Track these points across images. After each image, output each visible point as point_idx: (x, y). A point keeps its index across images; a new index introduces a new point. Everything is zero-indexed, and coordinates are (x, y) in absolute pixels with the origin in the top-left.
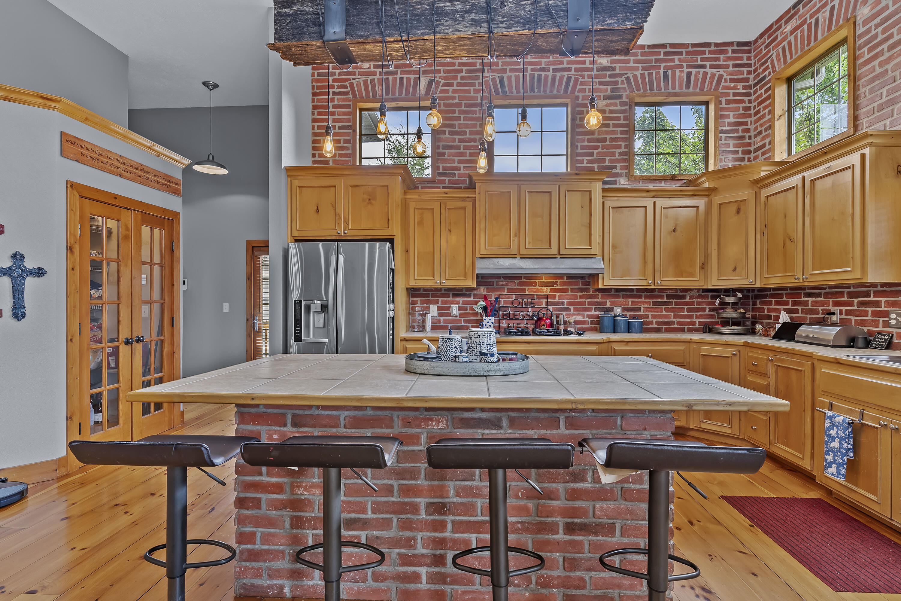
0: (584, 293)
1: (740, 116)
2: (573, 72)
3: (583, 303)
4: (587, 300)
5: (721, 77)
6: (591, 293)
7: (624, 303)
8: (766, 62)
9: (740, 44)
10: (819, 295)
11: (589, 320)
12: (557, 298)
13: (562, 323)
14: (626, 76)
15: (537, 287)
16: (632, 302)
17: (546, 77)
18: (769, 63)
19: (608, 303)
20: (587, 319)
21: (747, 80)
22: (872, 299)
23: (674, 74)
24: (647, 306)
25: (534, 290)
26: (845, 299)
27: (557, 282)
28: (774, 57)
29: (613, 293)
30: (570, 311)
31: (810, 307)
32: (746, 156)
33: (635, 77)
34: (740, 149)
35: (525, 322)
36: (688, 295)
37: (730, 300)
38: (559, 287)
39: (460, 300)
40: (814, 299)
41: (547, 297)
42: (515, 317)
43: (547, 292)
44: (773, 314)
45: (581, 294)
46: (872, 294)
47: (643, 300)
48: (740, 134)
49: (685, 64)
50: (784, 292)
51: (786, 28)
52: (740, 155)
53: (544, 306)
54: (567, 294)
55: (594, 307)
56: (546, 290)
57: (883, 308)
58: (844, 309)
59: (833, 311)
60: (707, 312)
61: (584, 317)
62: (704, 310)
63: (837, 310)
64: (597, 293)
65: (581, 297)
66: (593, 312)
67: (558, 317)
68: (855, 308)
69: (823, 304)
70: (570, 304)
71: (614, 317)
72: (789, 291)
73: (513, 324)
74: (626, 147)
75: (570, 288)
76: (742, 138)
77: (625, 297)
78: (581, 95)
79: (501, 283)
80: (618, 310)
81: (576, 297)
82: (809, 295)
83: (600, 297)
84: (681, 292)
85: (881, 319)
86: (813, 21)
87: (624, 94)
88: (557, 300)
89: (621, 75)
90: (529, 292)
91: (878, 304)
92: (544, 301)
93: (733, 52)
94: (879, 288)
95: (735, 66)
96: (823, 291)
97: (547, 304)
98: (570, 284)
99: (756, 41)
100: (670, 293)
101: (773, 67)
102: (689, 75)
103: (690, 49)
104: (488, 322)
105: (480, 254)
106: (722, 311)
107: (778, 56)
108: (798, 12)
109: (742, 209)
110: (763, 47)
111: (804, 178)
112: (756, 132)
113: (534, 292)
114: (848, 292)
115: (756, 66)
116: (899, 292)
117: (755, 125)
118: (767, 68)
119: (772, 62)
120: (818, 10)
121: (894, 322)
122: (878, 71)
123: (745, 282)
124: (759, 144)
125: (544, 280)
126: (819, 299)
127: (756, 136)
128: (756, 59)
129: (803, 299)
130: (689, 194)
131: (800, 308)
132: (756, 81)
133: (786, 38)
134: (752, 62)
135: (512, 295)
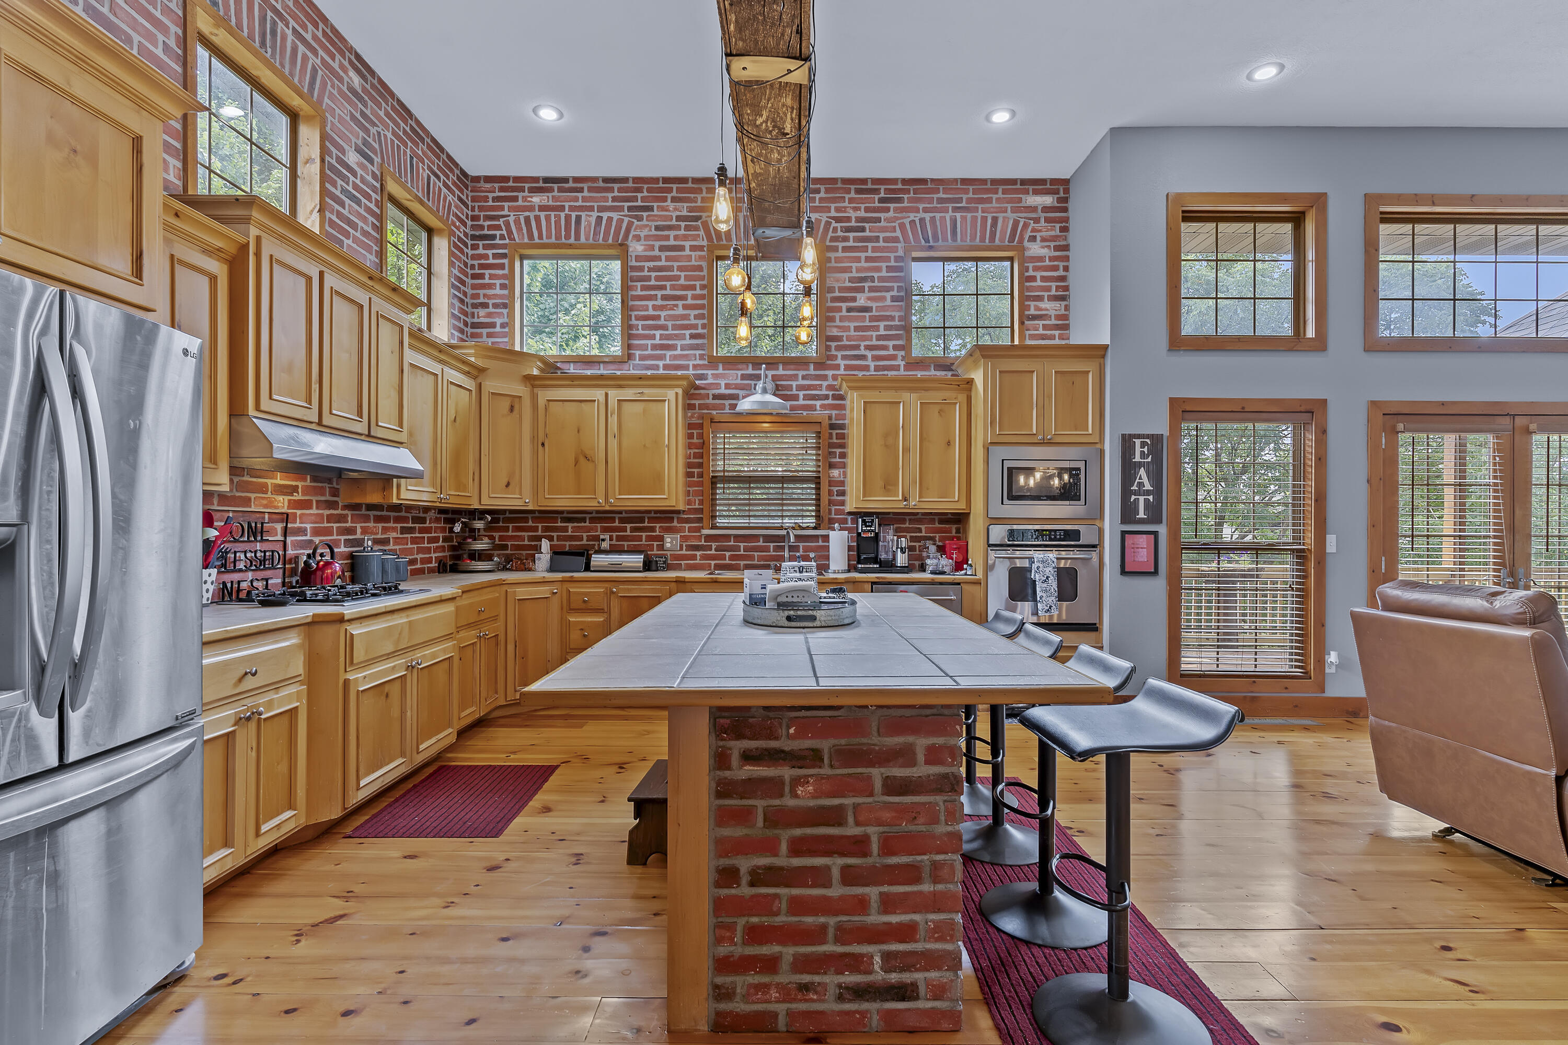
0: (330, 511)
2: (319, 62)
3: (331, 531)
5: (450, 204)
6: (339, 512)
7: (373, 530)
8: (496, 218)
10: (584, 520)
12: (298, 520)
14: (379, 130)
15: (269, 494)
16: (381, 528)
17: (284, 38)
18: (501, 222)
19: (359, 531)
22: (646, 524)
23: (418, 169)
25: (265, 502)
26: (617, 524)
27: (299, 487)
28: (511, 220)
29: (362, 511)
31: (570, 533)
33: (386, 139)
35: (250, 574)
36: (428, 517)
37: (479, 525)
38: (300, 497)
40: (575, 524)
41: (286, 518)
43: (284, 507)
44: (509, 543)
46: (646, 520)
47: (392, 524)
49: (426, 161)
50: (530, 516)
51: (531, 197)
53: (279, 537)
54: (312, 511)
55: (342, 538)
57: (658, 533)
58: (614, 534)
59: (602, 537)
62: (438, 539)
63: (606, 536)
64: (345, 512)
65: (328, 519)
66: (341, 548)
68: (628, 533)
69: (588, 530)
70: (315, 532)
72: (537, 515)
75: (314, 499)
77: (378, 519)
78: (330, 119)
80: (368, 543)
81: (322, 518)
82: (569, 520)
84: (424, 513)
85: (655, 543)
86: (574, 215)
88: (298, 524)
90: (255, 506)
91: (653, 529)
92: (279, 526)
94: (653, 515)
95: (459, 198)
96: (588, 516)
97: (285, 532)
98: (315, 489)
99: (477, 179)
100: (415, 513)
101: (510, 232)
102: (429, 179)
103: (431, 143)
105: (258, 408)
106: (470, 540)
107: (517, 222)
108: (551, 190)
109: (517, 407)
110: (491, 195)
111: (607, 395)
112: (475, 301)
113: (266, 506)
114: (620, 518)
115: (476, 213)
116: (673, 518)
117: (475, 292)
118: (498, 228)
119: (507, 224)
120: (581, 208)
121: (668, 545)
122: (651, 312)
123: (519, 503)
124: (482, 320)
125: (279, 481)
126: (583, 524)
127: (475, 306)
128: (477, 204)
129: (559, 524)
130: (467, 369)
131: (555, 534)
132: (477, 233)
133: (531, 208)
134: (470, 203)
135: (228, 511)
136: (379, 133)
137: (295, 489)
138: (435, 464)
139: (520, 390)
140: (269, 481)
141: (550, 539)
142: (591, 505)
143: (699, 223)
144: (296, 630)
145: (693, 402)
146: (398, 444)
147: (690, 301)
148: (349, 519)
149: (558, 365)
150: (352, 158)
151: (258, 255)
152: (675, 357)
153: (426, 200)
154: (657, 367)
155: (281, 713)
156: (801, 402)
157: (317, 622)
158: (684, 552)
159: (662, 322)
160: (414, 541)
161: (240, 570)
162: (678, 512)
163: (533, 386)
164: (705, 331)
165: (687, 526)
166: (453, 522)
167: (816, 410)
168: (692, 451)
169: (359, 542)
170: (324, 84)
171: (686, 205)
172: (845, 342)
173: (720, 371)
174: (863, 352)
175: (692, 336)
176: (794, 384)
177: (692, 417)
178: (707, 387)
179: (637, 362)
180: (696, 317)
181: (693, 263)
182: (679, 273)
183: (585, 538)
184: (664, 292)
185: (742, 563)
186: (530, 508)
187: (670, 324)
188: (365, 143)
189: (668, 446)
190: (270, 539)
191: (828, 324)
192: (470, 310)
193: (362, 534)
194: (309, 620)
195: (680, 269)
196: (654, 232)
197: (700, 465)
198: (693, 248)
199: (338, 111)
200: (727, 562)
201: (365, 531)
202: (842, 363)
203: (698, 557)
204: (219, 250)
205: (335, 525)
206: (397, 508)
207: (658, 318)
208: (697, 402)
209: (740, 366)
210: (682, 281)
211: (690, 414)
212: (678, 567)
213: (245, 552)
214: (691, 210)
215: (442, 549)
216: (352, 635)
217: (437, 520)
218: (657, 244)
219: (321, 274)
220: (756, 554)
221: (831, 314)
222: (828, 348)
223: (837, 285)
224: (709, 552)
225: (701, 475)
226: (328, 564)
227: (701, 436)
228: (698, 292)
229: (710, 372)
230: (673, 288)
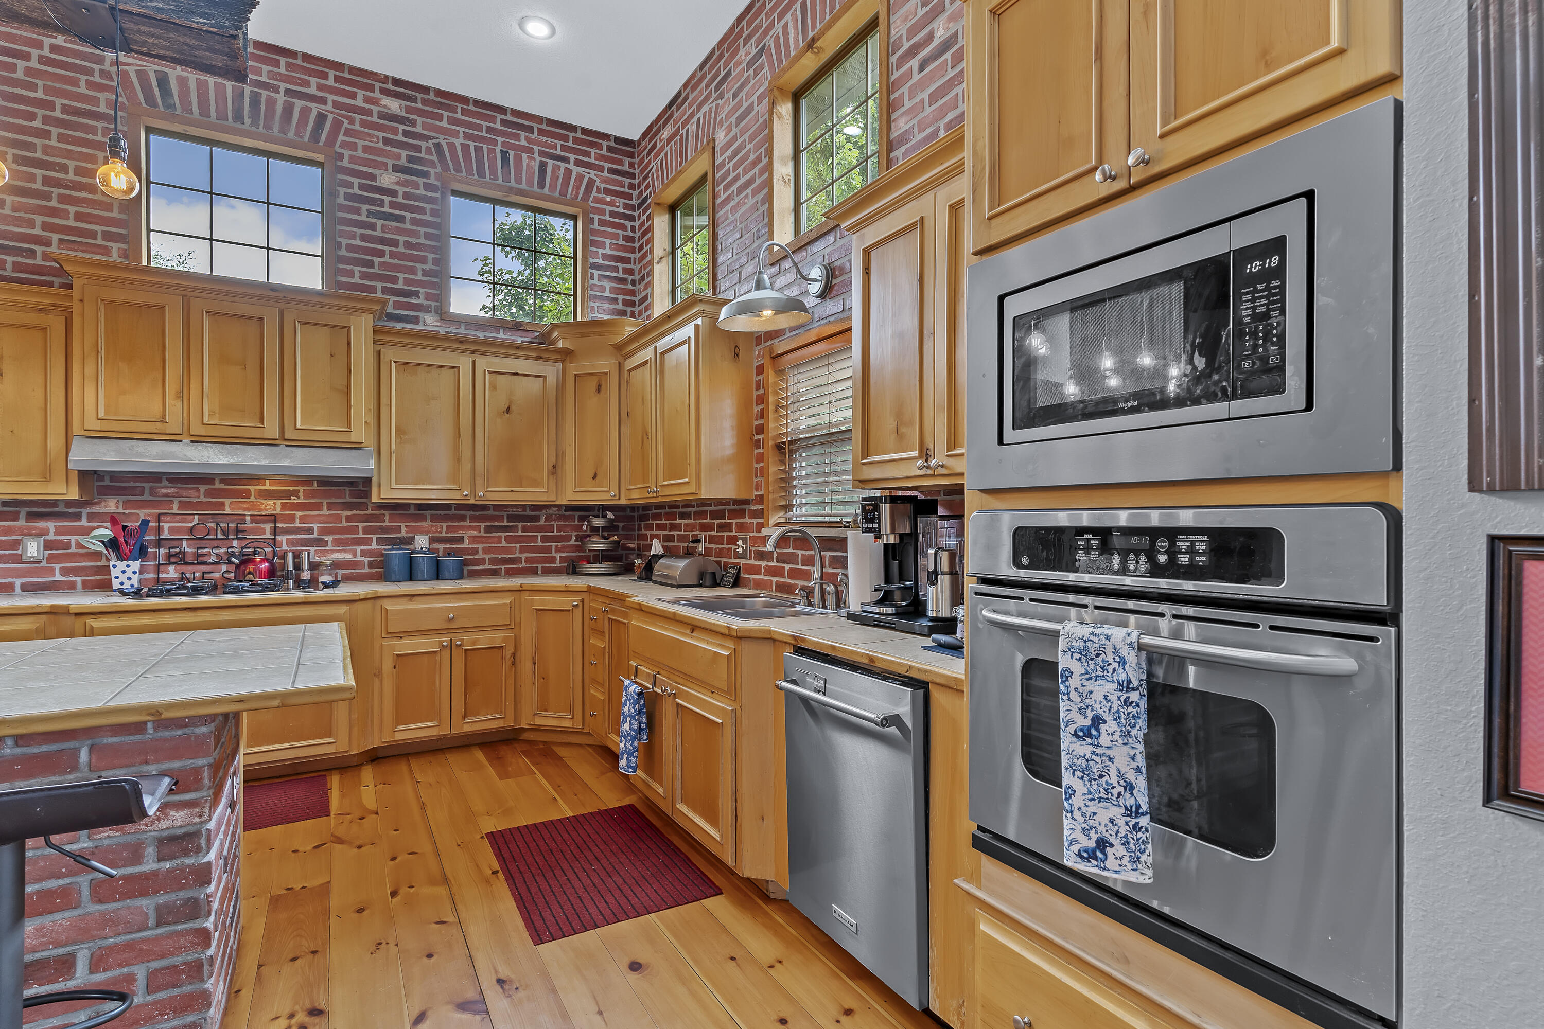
0: (354, 512)
1: (619, 247)
2: (329, 107)
3: (355, 530)
4: (361, 525)
5: (591, 182)
6: (369, 512)
7: (433, 529)
8: (647, 176)
9: (618, 140)
11: (366, 560)
12: (298, 520)
13: (306, 566)
14: (438, 141)
15: (252, 499)
16: (448, 527)
17: (271, 103)
18: (650, 178)
19: (404, 529)
20: (362, 558)
21: (630, 197)
22: (726, 520)
23: (518, 160)
24: (474, 533)
25: (245, 506)
26: (708, 520)
27: (298, 491)
28: (654, 170)
29: (412, 511)
30: (327, 545)
32: (629, 310)
33: (452, 146)
34: (621, 297)
36: (543, 515)
38: (301, 500)
39: (51, 525)
40: (686, 521)
41: (274, 519)
42: (198, 559)
43: (275, 509)
44: (648, 543)
45: (349, 513)
46: (727, 514)
47: (468, 523)
48: (620, 275)
49: (536, 148)
51: (663, 133)
52: (620, 306)
53: (268, 536)
54: (320, 513)
55: (374, 537)
57: (734, 533)
58: (707, 534)
59: (699, 537)
60: (573, 542)
61: (355, 555)
62: (568, 538)
63: (702, 535)
64: (382, 512)
65: (348, 519)
66: (374, 546)
67: (297, 556)
68: (715, 533)
69: (693, 527)
70: (325, 531)
71: (411, 553)
73: (194, 572)
74: (436, 262)
75: (325, 502)
76: (622, 281)
77: (434, 519)
78: (347, 153)
79: (164, 491)
80: (421, 541)
81: (338, 519)
83: (387, 518)
84: (532, 510)
85: (733, 548)
86: (684, 132)
87: (432, 171)
88: (297, 524)
89: (426, 138)
90: (232, 509)
91: (730, 527)
92: (268, 527)
93: (610, 149)
94: (731, 507)
95: (612, 171)
96: (692, 509)
97: (275, 531)
98: (325, 495)
100: (512, 511)
101: (654, 186)
102: (543, 167)
103: (544, 126)
104: (124, 572)
107: (657, 170)
108: (673, 114)
109: (604, 386)
110: (645, 153)
111: (656, 350)
113: (245, 509)
114: (710, 511)
116: (744, 511)
118: (649, 185)
119: (653, 176)
120: (688, 119)
121: (741, 550)
122: (730, 219)
123: (607, 496)
125: (268, 488)
132: (641, 200)
133: (663, 147)
135: (193, 514)
136: (438, 146)
137: (296, 493)
138: (458, 459)
140: (252, 488)
143: (764, 55)
146: (350, 444)
147: (757, 182)
148: (383, 518)
150: (389, 179)
158: (752, 561)
160: (514, 539)
165: (753, 521)
166: (580, 519)
170: (337, 125)
171: (754, 40)
180: (762, 202)
182: (749, 147)
184: (739, 183)
187: (742, 226)
188: (413, 160)
190: (248, 537)
193: (410, 532)
195: (750, 139)
196: (732, 104)
198: (759, 99)
199: (362, 143)
201: (416, 530)
203: (763, 571)
210: (752, 156)
212: (748, 584)
214: (757, 43)
217: (561, 518)
218: (734, 119)
223: (905, 30)
224: (771, 563)
230: (745, 171)
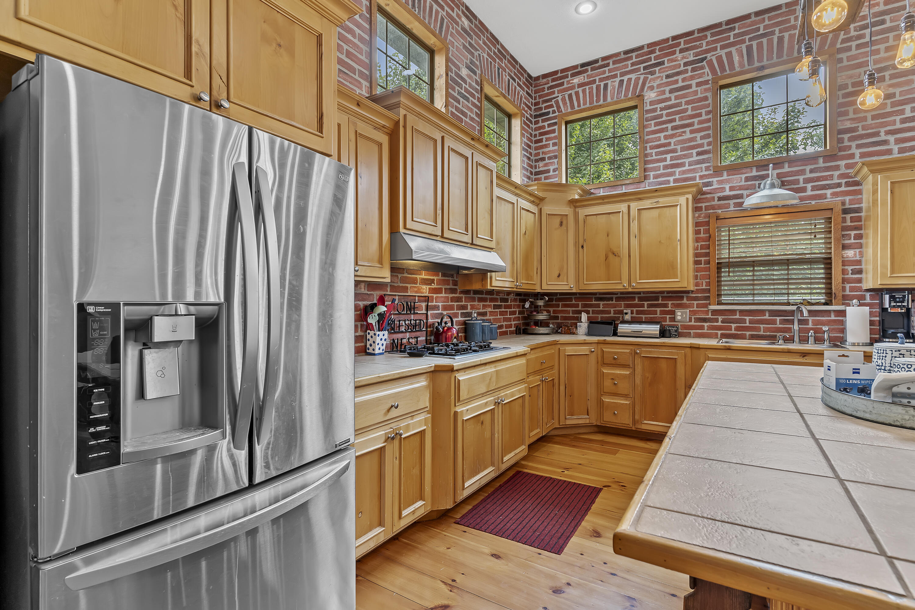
2: (445, 13)
3: (453, 308)
5: (521, 97)
6: (458, 295)
7: (478, 307)
8: (550, 100)
9: (529, 75)
10: (611, 299)
12: (435, 300)
14: (479, 52)
15: (418, 285)
16: (487, 305)
18: (553, 102)
19: (469, 307)
22: (660, 302)
23: (501, 74)
24: (490, 310)
25: (416, 289)
26: (636, 301)
27: (435, 280)
28: (559, 99)
29: (471, 295)
31: (601, 309)
32: (531, 177)
33: (483, 58)
35: (408, 334)
36: (509, 298)
37: (541, 303)
38: (436, 286)
40: (605, 302)
41: (427, 299)
42: (399, 329)
43: (426, 292)
44: (560, 315)
45: (452, 296)
46: (660, 299)
48: (528, 155)
49: (507, 70)
50: (573, 297)
51: (573, 80)
52: (529, 174)
54: (442, 295)
55: (460, 312)
56: (425, 290)
57: (670, 308)
58: (635, 309)
59: (625, 311)
60: (517, 315)
63: (629, 311)
64: (461, 295)
65: (452, 300)
66: (460, 318)
68: (646, 308)
69: (614, 306)
70: (444, 308)
72: (578, 296)
75: (443, 287)
76: (529, 159)
77: (481, 300)
78: (451, 48)
80: (475, 315)
81: (448, 299)
82: (601, 299)
84: (507, 295)
85: (668, 316)
86: (602, 84)
87: (478, 71)
90: (411, 292)
91: (666, 306)
93: (526, 79)
94: (665, 295)
95: (527, 92)
96: (615, 296)
97: (427, 307)
98: (443, 283)
99: (537, 78)
100: (502, 296)
101: (558, 107)
102: (509, 82)
103: (509, 57)
104: (381, 339)
105: (405, 227)
106: (535, 313)
107: (563, 99)
108: (587, 71)
109: (564, 223)
110: (546, 86)
111: (629, 207)
112: (537, 158)
113: (416, 292)
114: (639, 297)
115: (538, 100)
116: (683, 297)
117: (536, 152)
118: (551, 106)
119: (557, 103)
120: (608, 78)
121: (679, 318)
122: (663, 141)
123: (567, 287)
124: (541, 169)
125: (423, 276)
126: (611, 302)
127: (537, 161)
128: (537, 95)
129: (594, 302)
130: (532, 199)
131: (591, 309)
132: (538, 113)
133: (573, 88)
134: (533, 95)
135: (395, 295)
136: (479, 55)
137: (432, 281)
138: (513, 263)
139: (567, 210)
140: (418, 277)
141: (588, 312)
142: (618, 288)
143: (704, 63)
144: (425, 376)
145: (700, 205)
146: (490, 249)
147: (696, 126)
148: (464, 300)
149: (592, 191)
150: (464, 72)
151: (405, 127)
152: (684, 172)
153: (507, 95)
154: (669, 182)
155: (415, 434)
156: (809, 193)
157: (438, 370)
158: (693, 323)
159: (672, 147)
160: (502, 313)
161: (402, 332)
162: (688, 292)
163: (575, 207)
164: (711, 147)
165: (695, 303)
166: (524, 301)
167: (826, 198)
168: (699, 244)
169: (469, 315)
170: (448, 27)
171: (692, 52)
172: (861, 132)
173: (725, 177)
174: (883, 137)
175: (698, 154)
176: (801, 178)
177: (699, 216)
178: (713, 191)
179: (652, 180)
180: (702, 138)
181: (699, 95)
182: (686, 107)
183: (612, 312)
184: (674, 124)
185: (748, 333)
186: (574, 291)
187: (679, 147)
188: (472, 62)
189: (680, 240)
190: (419, 312)
191: (839, 119)
192: (534, 164)
193: (471, 309)
194: (432, 369)
195: (687, 103)
196: (665, 80)
197: (707, 254)
198: (698, 84)
199: (456, 43)
200: (733, 332)
201: (473, 307)
202: (857, 152)
203: (706, 328)
204: (384, 126)
205: (456, 304)
206: (491, 292)
207: (669, 144)
208: (703, 205)
209: (744, 171)
210: (690, 112)
211: (697, 215)
212: (688, 335)
213: (405, 321)
214: (696, 55)
215: (518, 319)
216: (459, 380)
217: (515, 300)
218: (667, 89)
219: (443, 138)
220: (762, 326)
221: (843, 109)
222: (841, 141)
223: (849, 82)
224: (715, 324)
225: (708, 262)
226: (449, 329)
227: (707, 231)
228: (704, 117)
229: (715, 180)
230: (681, 119)
